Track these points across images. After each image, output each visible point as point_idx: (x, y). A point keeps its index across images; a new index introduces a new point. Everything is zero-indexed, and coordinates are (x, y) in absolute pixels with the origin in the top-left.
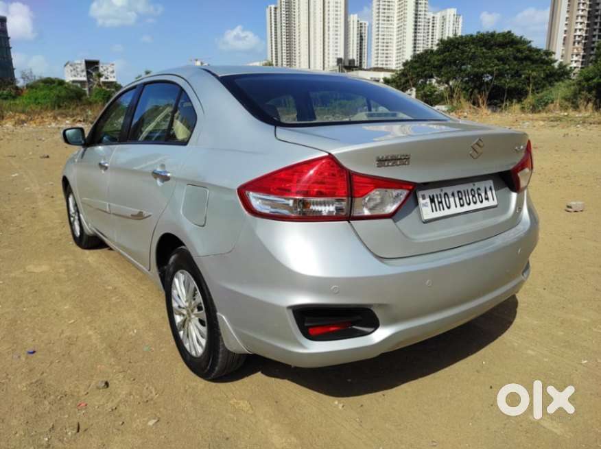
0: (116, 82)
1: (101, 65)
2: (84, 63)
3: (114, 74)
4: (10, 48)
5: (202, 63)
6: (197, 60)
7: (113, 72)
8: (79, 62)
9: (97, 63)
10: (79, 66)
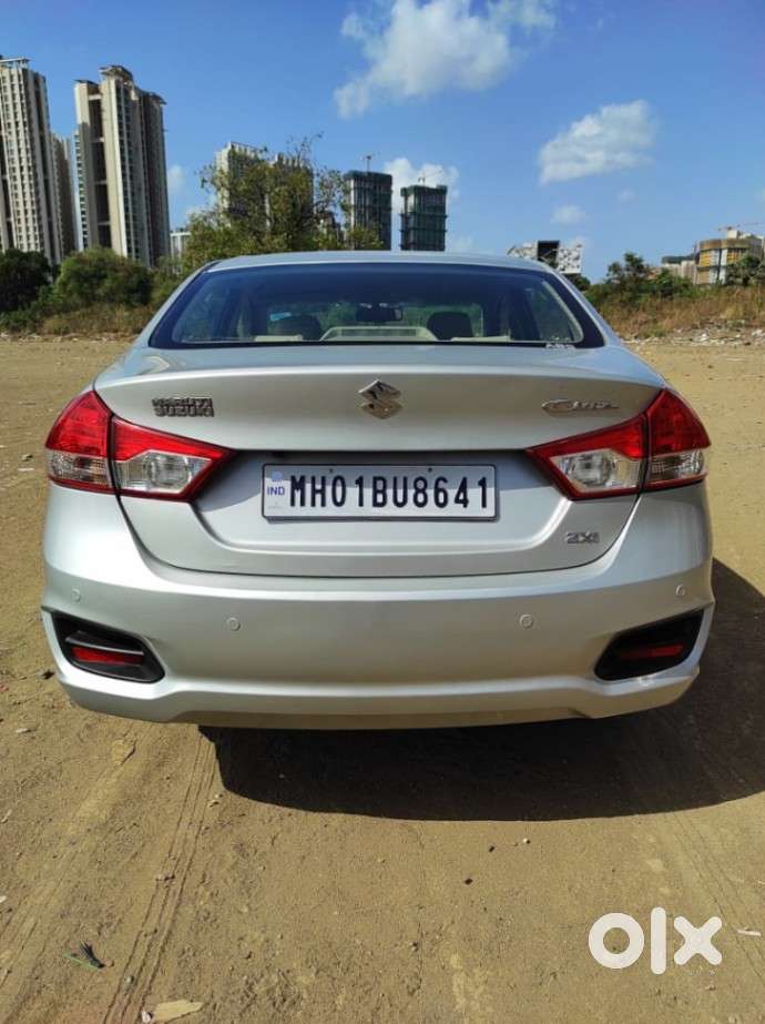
0: (579, 274)
1: (561, 248)
2: (536, 246)
3: (579, 262)
4: (444, 231)
5: (739, 234)
6: (730, 229)
7: (577, 258)
8: (529, 245)
9: (555, 245)
10: (528, 252)
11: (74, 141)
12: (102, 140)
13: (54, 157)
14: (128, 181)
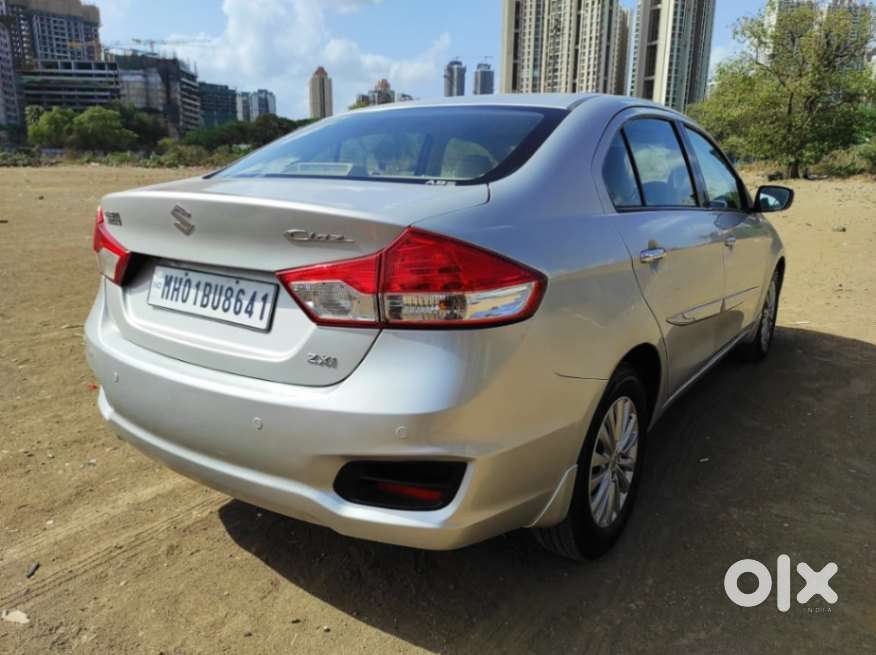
11: (636, 10)
12: (659, 6)
13: (618, 26)
14: (676, 39)
